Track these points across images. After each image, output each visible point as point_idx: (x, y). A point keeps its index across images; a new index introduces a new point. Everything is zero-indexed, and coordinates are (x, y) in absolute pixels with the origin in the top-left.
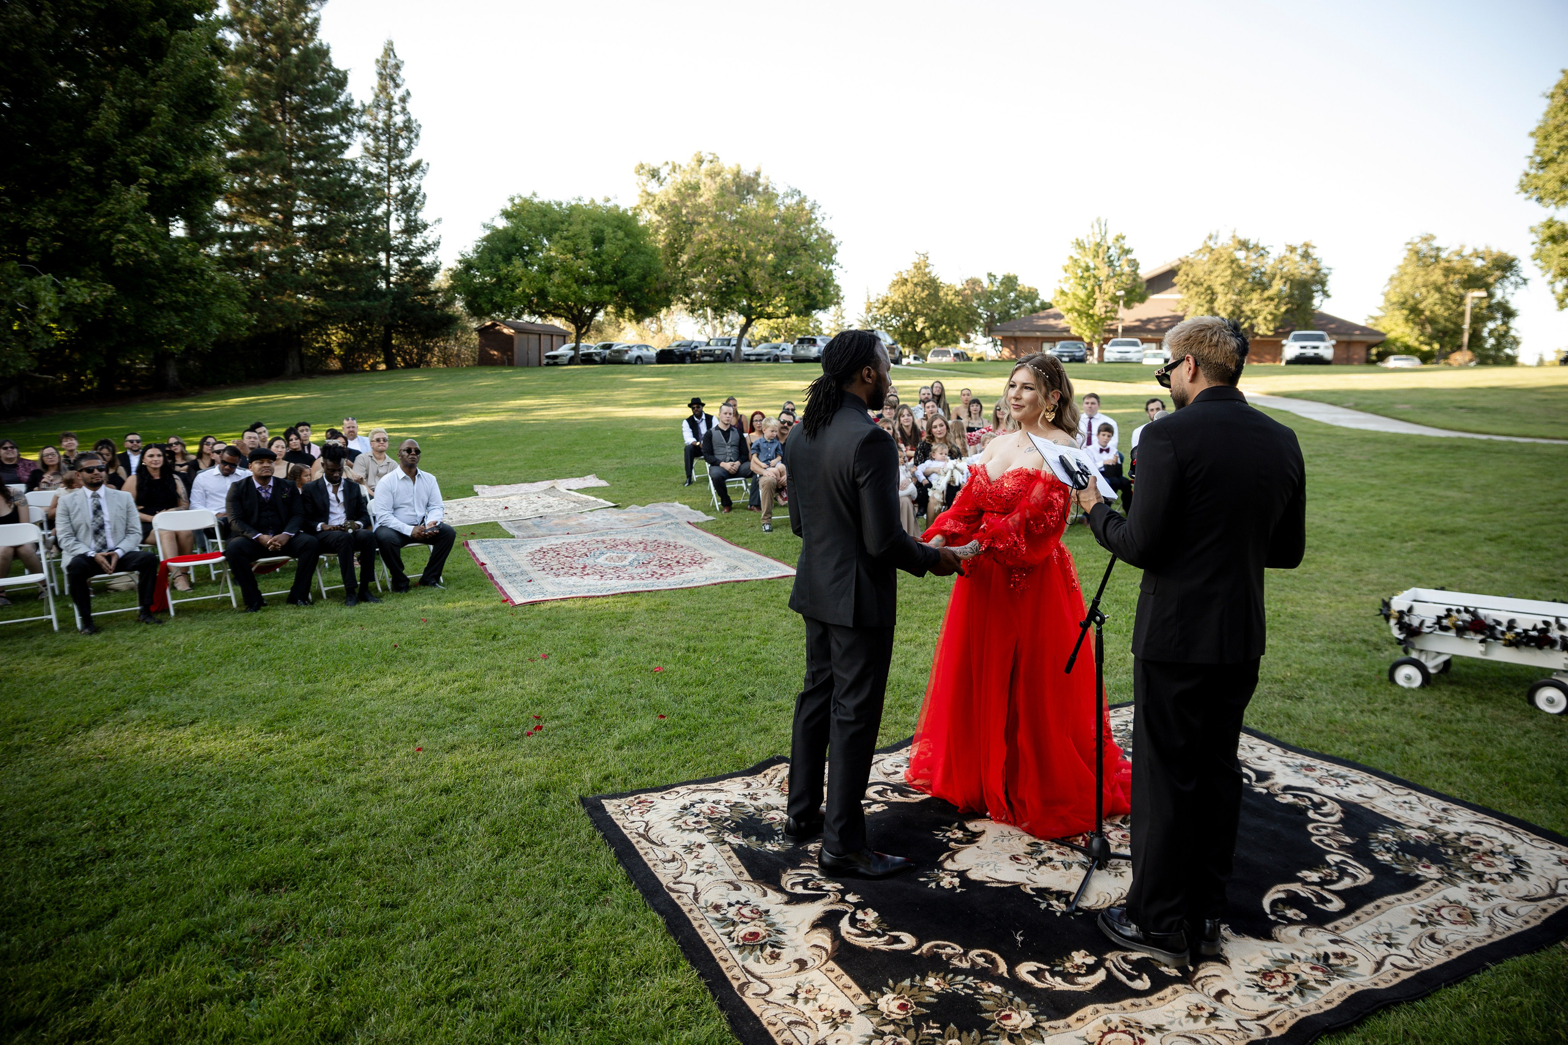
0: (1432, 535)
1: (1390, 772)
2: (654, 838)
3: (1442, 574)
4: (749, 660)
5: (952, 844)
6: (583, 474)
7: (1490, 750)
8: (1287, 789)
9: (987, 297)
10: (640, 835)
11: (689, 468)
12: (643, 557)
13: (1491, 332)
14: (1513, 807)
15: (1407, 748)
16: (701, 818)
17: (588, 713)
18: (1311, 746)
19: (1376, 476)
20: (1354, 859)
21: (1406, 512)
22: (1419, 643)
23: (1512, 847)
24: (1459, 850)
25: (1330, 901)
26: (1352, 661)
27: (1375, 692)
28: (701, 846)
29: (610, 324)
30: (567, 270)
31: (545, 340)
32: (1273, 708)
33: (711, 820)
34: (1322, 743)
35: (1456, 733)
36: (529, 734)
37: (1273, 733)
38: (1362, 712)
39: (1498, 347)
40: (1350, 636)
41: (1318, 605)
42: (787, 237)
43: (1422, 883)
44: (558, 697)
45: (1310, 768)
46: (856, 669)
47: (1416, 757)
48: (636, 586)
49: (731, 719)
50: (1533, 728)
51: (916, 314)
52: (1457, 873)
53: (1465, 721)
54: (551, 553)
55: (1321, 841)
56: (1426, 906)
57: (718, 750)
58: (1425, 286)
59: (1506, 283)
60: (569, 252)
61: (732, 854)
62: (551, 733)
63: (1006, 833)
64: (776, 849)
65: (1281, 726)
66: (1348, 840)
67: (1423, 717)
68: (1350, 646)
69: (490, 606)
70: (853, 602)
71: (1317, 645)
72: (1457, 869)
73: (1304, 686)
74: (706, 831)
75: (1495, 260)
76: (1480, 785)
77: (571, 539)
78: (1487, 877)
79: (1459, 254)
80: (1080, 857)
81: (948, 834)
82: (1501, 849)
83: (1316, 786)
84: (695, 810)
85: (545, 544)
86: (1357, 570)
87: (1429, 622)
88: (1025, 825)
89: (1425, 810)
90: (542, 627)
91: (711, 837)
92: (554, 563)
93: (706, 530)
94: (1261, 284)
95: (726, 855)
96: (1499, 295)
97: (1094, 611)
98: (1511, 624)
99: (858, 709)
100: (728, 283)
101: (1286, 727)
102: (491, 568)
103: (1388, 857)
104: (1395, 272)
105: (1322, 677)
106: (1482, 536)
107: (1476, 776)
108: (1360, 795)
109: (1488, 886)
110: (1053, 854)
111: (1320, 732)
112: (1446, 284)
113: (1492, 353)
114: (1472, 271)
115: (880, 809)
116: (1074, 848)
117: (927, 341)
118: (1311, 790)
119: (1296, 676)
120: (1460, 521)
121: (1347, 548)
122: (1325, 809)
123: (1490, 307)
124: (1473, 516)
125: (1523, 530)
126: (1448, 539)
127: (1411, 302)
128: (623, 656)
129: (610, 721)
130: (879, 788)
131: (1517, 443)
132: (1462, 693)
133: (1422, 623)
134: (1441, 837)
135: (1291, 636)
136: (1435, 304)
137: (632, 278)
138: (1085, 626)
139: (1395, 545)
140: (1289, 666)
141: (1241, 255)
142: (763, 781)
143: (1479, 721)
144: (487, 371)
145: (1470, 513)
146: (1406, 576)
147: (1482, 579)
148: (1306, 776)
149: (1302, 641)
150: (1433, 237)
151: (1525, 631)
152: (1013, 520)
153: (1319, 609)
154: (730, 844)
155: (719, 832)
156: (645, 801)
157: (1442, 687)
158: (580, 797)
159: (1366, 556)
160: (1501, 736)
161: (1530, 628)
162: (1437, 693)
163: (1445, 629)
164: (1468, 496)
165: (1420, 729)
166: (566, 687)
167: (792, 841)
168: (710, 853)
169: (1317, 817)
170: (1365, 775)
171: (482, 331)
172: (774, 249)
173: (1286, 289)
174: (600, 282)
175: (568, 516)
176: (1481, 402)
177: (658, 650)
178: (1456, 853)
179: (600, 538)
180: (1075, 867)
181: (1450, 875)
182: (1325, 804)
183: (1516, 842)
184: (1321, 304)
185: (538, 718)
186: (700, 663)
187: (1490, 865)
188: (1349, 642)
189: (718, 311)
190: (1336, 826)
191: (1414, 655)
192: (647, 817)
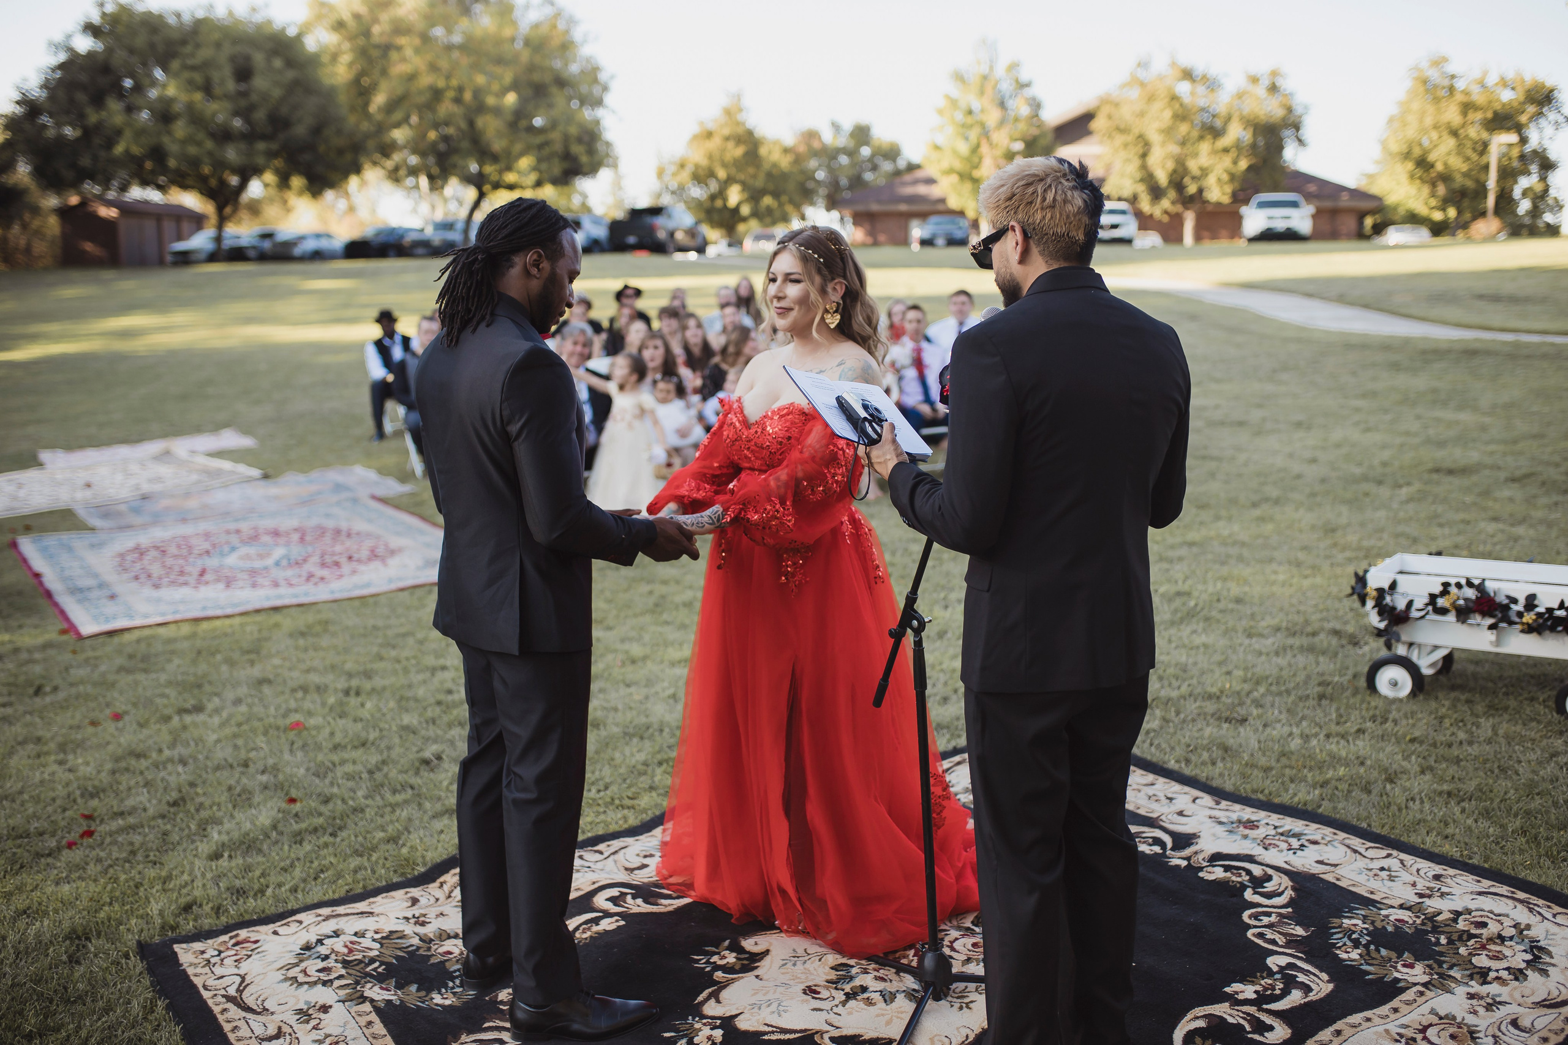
0: (1435, 476)
1: (1364, 825)
2: (250, 1001)
3: (1447, 531)
4: (439, 703)
5: (719, 975)
6: (217, 427)
7: (1504, 784)
8: (1216, 858)
9: (829, 155)
10: (229, 999)
11: (378, 414)
12: (297, 551)
13: (1525, 193)
14: (1531, 867)
15: (1388, 787)
16: (331, 963)
17: (175, 804)
18: (1254, 791)
19: (1364, 396)
20: (1306, 961)
21: (1402, 445)
22: (1406, 633)
23: (1528, 927)
24: (1455, 937)
25: (1271, 1028)
26: (1318, 663)
27: (1348, 706)
28: (325, 1009)
29: (271, 200)
30: (196, 118)
31: (169, 226)
32: (1202, 738)
33: (346, 964)
34: (1269, 786)
35: (1458, 761)
36: (70, 845)
37: (1202, 774)
38: (1328, 736)
39: (1536, 212)
40: (1316, 626)
41: (1274, 583)
42: (532, 68)
43: (1403, 990)
44: (125, 780)
45: (1251, 825)
46: (534, 719)
47: (1401, 800)
48: (280, 597)
49: (399, 798)
50: (1562, 748)
51: (730, 181)
52: (1452, 973)
53: (1470, 743)
54: (153, 553)
55: (1261, 936)
56: (1407, 1027)
57: (374, 849)
58: (1436, 127)
59: (1542, 122)
60: (198, 88)
61: (374, 1017)
62: (108, 840)
63: (801, 952)
64: (447, 1002)
65: (1214, 764)
66: (1299, 931)
67: (1413, 740)
68: (1317, 639)
69: (40, 640)
70: (518, 616)
71: (1270, 641)
72: (1451, 968)
73: (1249, 701)
74: (337, 983)
75: (1529, 91)
76: (1488, 836)
77: (187, 530)
78: (1492, 975)
79: (1483, 85)
80: (910, 982)
81: (715, 959)
82: (1513, 931)
83: (1257, 851)
84: (323, 950)
85: (144, 539)
86: (1330, 530)
87: (1419, 603)
88: (830, 937)
89: (1411, 879)
90: (121, 669)
91: (343, 993)
92: (156, 570)
93: (397, 507)
94: (1213, 131)
95: (363, 1021)
96: (1535, 138)
97: (910, 610)
98: (1531, 602)
99: (541, 779)
100: (446, 139)
101: (1220, 764)
102: (51, 581)
103: (1355, 955)
104: (1394, 110)
105: (1274, 688)
106: (1502, 475)
107: (1483, 824)
108: (1318, 862)
109: (1494, 989)
110: (868, 980)
111: (1267, 770)
112: (1463, 125)
113: (1527, 221)
114: (1497, 106)
115: (613, 927)
116: (901, 969)
117: (744, 219)
118: (1250, 859)
119: (1238, 688)
120: (1474, 456)
121: (1318, 499)
122: (1270, 887)
123: (1522, 157)
124: (1492, 447)
125: (1557, 465)
126: (1456, 481)
127: (1417, 152)
128: (243, 708)
129: (204, 814)
130: (615, 892)
131: (1553, 344)
132: (1468, 701)
133: (1410, 604)
134: (1431, 918)
135: (1234, 629)
136: (1449, 154)
137: (300, 130)
138: (898, 636)
139: (1384, 492)
140: (1229, 673)
141: (1184, 89)
142: (439, 894)
143: (1489, 742)
144: (75, 274)
145: (1488, 443)
146: (1397, 536)
147: (1500, 537)
148: (1245, 837)
149: (1250, 636)
150: (1445, 60)
151: (1550, 610)
152: (778, 479)
153: (1275, 588)
154: (372, 1001)
155: (357, 983)
156: (246, 941)
157: (1441, 695)
158: (139, 943)
159: (1344, 509)
160: (1520, 762)
161: (1556, 606)
162: (1433, 704)
163: (1443, 611)
164: (1487, 420)
165: (1407, 758)
166: (144, 763)
167: (473, 988)
168: (338, 1019)
169: (1257, 899)
170: (1328, 831)
171: (64, 212)
172: (515, 86)
173: (1247, 136)
174: (250, 137)
175: (187, 495)
176: (1509, 288)
177: (300, 694)
178: (1450, 942)
179: (232, 526)
180: (900, 997)
181: (1442, 976)
182: (1269, 878)
183: (1533, 920)
184: (1295, 157)
185: (89, 817)
186: (365, 713)
187: (1496, 957)
188: (1314, 634)
189: (437, 181)
190: (1283, 911)
191: (1401, 650)
192: (245, 967)
